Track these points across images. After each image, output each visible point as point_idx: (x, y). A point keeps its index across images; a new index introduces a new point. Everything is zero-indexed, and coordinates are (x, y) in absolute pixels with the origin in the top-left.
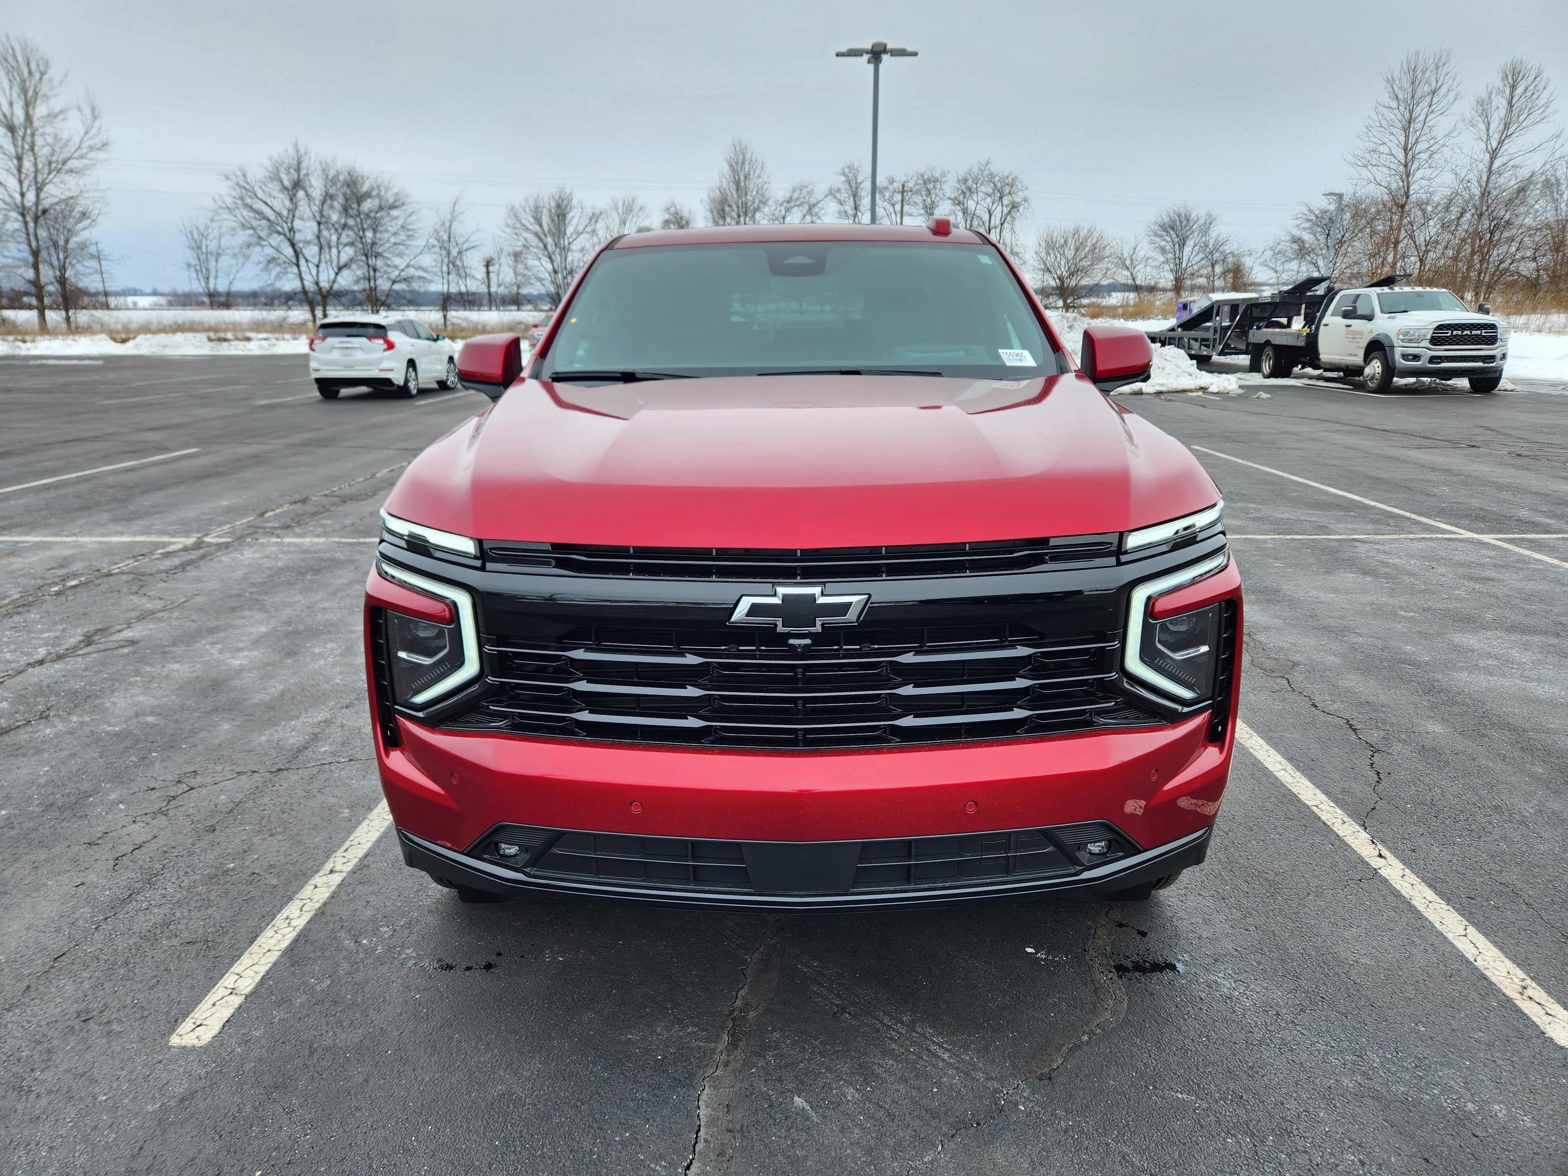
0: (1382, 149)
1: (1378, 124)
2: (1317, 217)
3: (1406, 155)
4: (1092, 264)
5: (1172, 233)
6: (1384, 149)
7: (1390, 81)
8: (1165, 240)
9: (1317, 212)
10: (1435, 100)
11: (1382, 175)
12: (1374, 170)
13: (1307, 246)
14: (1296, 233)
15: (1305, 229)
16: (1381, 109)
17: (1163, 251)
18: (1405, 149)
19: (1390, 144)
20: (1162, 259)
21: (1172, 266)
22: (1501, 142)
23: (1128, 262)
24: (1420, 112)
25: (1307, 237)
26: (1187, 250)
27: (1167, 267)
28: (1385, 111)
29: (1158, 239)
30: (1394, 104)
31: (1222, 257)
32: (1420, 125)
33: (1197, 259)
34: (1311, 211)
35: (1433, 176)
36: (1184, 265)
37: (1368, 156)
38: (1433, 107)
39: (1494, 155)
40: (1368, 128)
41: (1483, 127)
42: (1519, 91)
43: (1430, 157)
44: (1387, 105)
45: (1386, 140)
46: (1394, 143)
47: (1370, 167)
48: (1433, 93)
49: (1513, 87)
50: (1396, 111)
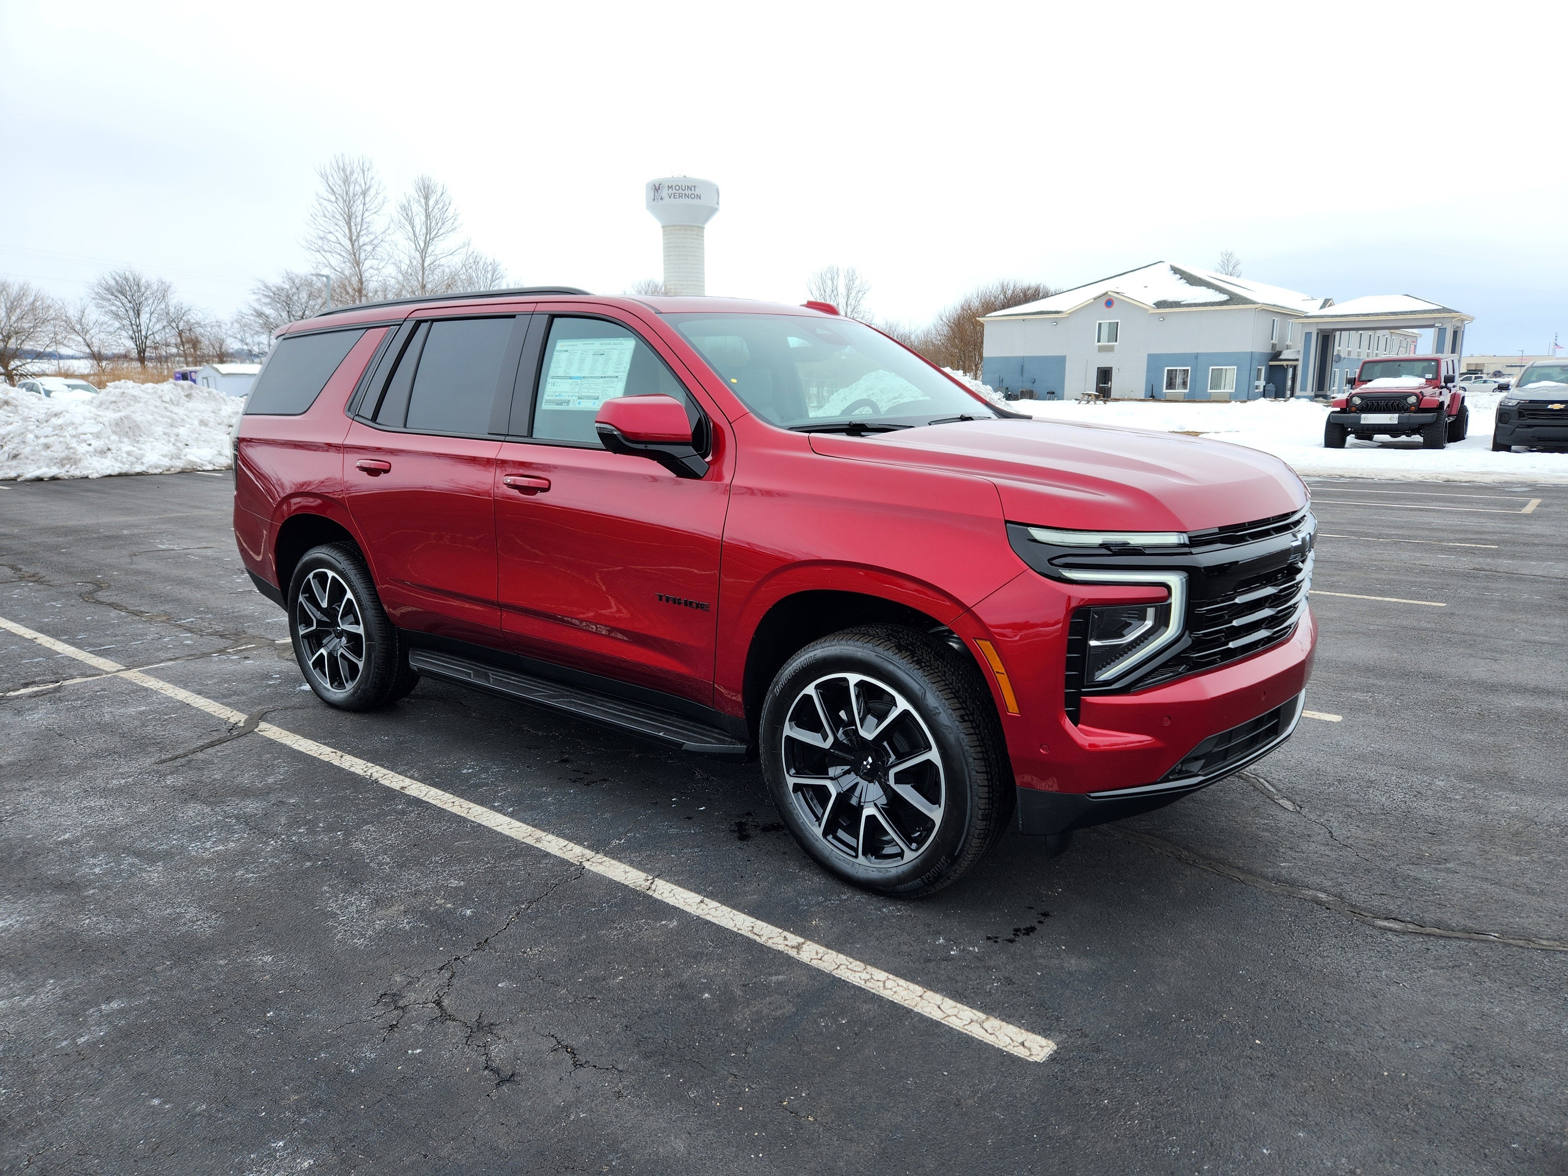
0: (330, 237)
1: (322, 213)
2: (274, 294)
3: (353, 246)
4: (35, 327)
5: (121, 297)
6: (331, 237)
7: (324, 177)
8: (113, 304)
9: (273, 289)
10: (367, 199)
11: (335, 261)
12: (328, 255)
13: (272, 320)
14: (257, 306)
15: (266, 304)
16: (321, 200)
17: (117, 316)
18: (351, 240)
19: (336, 234)
20: (117, 324)
21: (131, 332)
22: (427, 244)
23: (78, 327)
24: (358, 208)
25: (268, 311)
26: (144, 317)
27: (124, 333)
28: (325, 203)
29: (106, 303)
30: (333, 198)
31: (188, 328)
32: (359, 219)
33: (159, 326)
34: (267, 287)
35: (380, 267)
36: (143, 333)
37: (320, 242)
38: (367, 206)
39: (423, 253)
40: (314, 217)
41: (410, 229)
42: (431, 202)
43: (374, 249)
44: (327, 198)
45: (332, 230)
46: (340, 234)
47: (323, 253)
48: (364, 193)
49: (427, 198)
50: (336, 204)
